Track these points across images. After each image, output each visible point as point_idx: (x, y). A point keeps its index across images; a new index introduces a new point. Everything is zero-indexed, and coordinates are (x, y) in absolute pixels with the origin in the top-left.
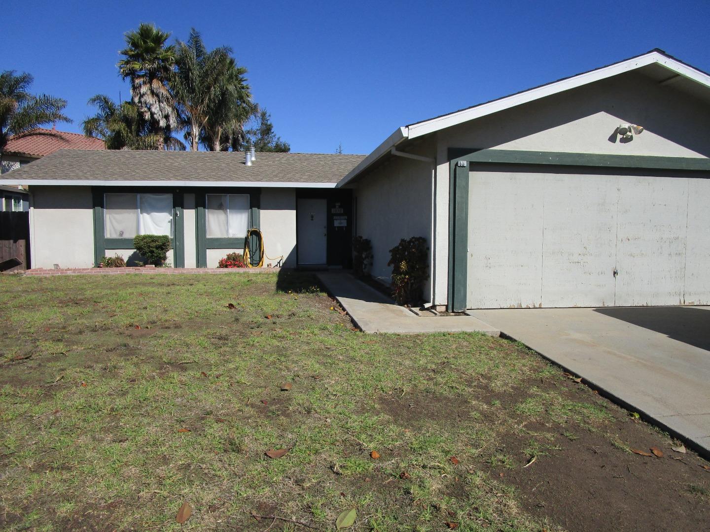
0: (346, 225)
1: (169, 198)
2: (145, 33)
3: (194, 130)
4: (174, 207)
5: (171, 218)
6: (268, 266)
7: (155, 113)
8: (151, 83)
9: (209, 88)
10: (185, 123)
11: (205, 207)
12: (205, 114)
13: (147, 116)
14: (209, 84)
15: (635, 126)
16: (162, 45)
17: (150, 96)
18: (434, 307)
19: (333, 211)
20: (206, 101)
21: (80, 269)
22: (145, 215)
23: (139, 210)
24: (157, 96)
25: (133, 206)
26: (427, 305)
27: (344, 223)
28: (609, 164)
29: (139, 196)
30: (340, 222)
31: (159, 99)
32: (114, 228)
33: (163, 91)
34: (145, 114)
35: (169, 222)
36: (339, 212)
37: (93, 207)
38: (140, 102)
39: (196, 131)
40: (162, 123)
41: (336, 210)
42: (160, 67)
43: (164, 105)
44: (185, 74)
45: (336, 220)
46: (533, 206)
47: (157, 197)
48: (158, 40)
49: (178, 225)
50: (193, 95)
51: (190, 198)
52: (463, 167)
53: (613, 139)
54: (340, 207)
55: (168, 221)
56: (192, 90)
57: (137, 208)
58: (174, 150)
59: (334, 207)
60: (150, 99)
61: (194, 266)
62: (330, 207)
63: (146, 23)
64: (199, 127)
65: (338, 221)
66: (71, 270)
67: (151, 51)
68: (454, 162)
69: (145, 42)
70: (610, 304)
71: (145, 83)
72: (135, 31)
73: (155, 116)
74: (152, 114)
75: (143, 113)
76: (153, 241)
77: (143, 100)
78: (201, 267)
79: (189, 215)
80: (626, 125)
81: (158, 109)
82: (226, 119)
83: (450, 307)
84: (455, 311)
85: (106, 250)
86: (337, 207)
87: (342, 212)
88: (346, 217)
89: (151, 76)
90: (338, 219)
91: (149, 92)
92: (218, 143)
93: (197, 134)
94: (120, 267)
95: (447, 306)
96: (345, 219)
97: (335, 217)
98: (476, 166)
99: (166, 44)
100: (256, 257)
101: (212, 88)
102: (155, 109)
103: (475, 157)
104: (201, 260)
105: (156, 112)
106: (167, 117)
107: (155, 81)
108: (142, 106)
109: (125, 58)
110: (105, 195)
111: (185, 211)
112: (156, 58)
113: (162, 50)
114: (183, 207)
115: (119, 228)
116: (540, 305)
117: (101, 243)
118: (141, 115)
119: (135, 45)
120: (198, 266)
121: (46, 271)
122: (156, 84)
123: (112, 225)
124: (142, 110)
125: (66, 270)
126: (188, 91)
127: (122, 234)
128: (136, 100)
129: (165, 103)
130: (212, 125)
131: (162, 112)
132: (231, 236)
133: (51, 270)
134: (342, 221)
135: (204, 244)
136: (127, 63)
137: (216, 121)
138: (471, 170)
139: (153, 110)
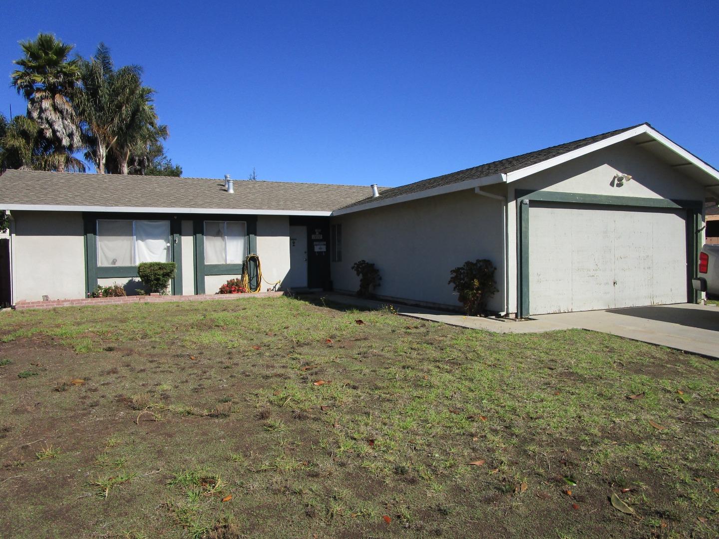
0: (325, 250)
1: (166, 224)
2: (45, 44)
3: (101, 151)
4: (172, 233)
5: (169, 245)
6: (268, 290)
7: (58, 131)
8: (53, 98)
9: (119, 107)
10: (90, 141)
11: (203, 235)
12: (114, 134)
13: (49, 134)
14: (120, 103)
15: (626, 175)
16: (65, 58)
17: (53, 112)
18: (507, 314)
19: (313, 237)
20: (116, 120)
21: (79, 300)
22: (140, 242)
23: (135, 237)
24: (61, 112)
25: (129, 232)
26: (503, 314)
27: (324, 249)
28: (611, 203)
29: (134, 222)
30: (319, 248)
31: (63, 115)
32: (105, 255)
33: (68, 107)
34: (45, 131)
35: (165, 249)
36: (318, 238)
37: (85, 233)
38: (40, 117)
39: (103, 151)
40: (65, 142)
41: (317, 236)
42: (65, 82)
43: (68, 122)
44: (93, 92)
45: (317, 245)
46: (565, 234)
47: (151, 223)
48: (61, 52)
49: (175, 252)
50: (101, 114)
51: (187, 225)
52: (527, 204)
53: (612, 184)
54: (320, 233)
55: (163, 248)
56: (99, 108)
57: (132, 235)
58: (74, 170)
59: (315, 233)
60: (52, 116)
61: (193, 293)
62: (310, 233)
63: (48, 33)
64: (107, 148)
65: (318, 247)
66: (69, 301)
67: (53, 64)
68: (519, 200)
69: (47, 54)
70: (612, 307)
71: (46, 98)
72: (33, 40)
73: (58, 134)
74: (54, 132)
75: (43, 130)
76: (160, 268)
77: (44, 116)
78: (200, 294)
79: (187, 243)
80: (620, 175)
81: (62, 126)
82: (133, 139)
83: (519, 314)
84: (523, 317)
85: (98, 279)
86: (317, 233)
87: (321, 238)
88: (325, 243)
89: (53, 90)
90: (318, 245)
91: (51, 108)
92: (126, 165)
93: (104, 155)
94: (121, 296)
95: (516, 314)
96: (324, 245)
97: (315, 243)
98: (534, 204)
99: (69, 58)
100: (254, 282)
101: (124, 108)
102: (58, 126)
103: (533, 196)
104: (199, 287)
105: (59, 129)
106: (71, 136)
107: (57, 96)
108: (42, 123)
109: (22, 69)
110: (97, 222)
111: (183, 238)
112: (61, 71)
113: (64, 63)
114: (181, 234)
115: (111, 255)
116: (572, 309)
117: (93, 271)
118: (41, 132)
119: (34, 56)
120: (197, 293)
121: (29, 303)
122: (59, 99)
123: (104, 253)
124: (43, 127)
125: (63, 301)
126: (96, 110)
127: (114, 262)
128: (35, 115)
129: (69, 121)
130: (121, 145)
131: (65, 130)
132: (229, 262)
133: (39, 302)
134: (322, 247)
135: (201, 270)
136: (26, 74)
137: (126, 141)
138: (531, 206)
139: (56, 127)
